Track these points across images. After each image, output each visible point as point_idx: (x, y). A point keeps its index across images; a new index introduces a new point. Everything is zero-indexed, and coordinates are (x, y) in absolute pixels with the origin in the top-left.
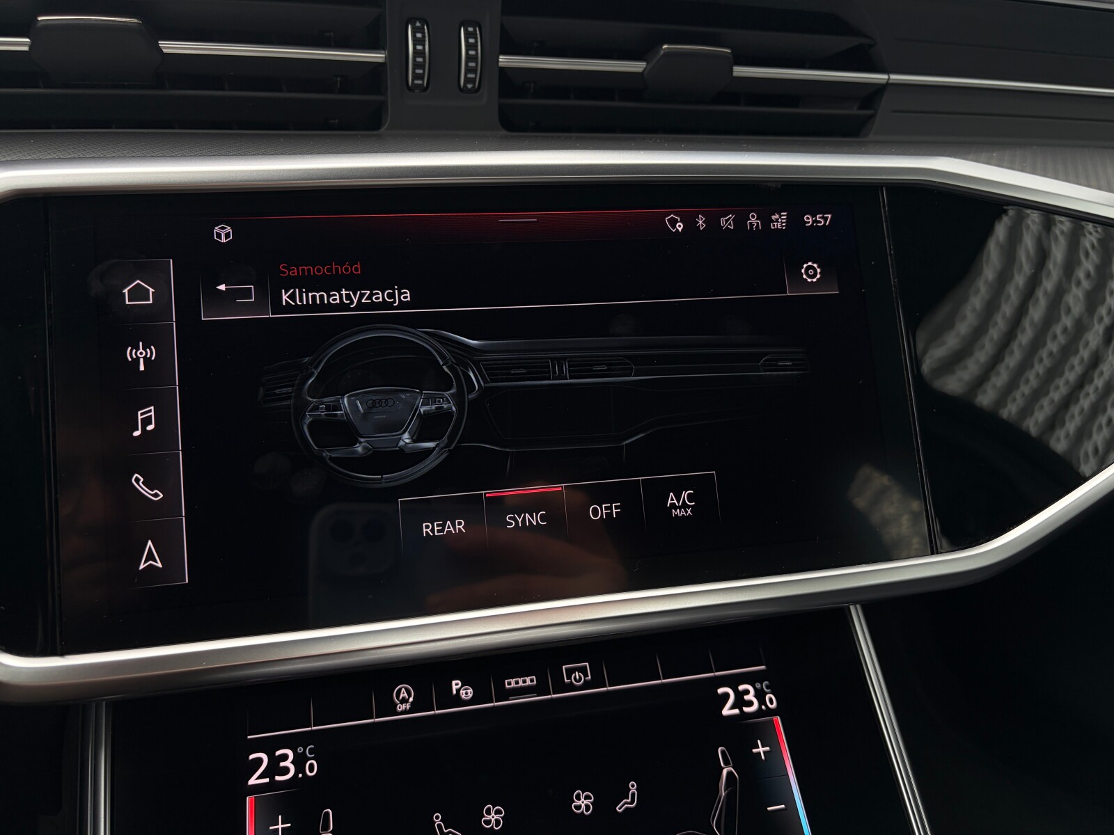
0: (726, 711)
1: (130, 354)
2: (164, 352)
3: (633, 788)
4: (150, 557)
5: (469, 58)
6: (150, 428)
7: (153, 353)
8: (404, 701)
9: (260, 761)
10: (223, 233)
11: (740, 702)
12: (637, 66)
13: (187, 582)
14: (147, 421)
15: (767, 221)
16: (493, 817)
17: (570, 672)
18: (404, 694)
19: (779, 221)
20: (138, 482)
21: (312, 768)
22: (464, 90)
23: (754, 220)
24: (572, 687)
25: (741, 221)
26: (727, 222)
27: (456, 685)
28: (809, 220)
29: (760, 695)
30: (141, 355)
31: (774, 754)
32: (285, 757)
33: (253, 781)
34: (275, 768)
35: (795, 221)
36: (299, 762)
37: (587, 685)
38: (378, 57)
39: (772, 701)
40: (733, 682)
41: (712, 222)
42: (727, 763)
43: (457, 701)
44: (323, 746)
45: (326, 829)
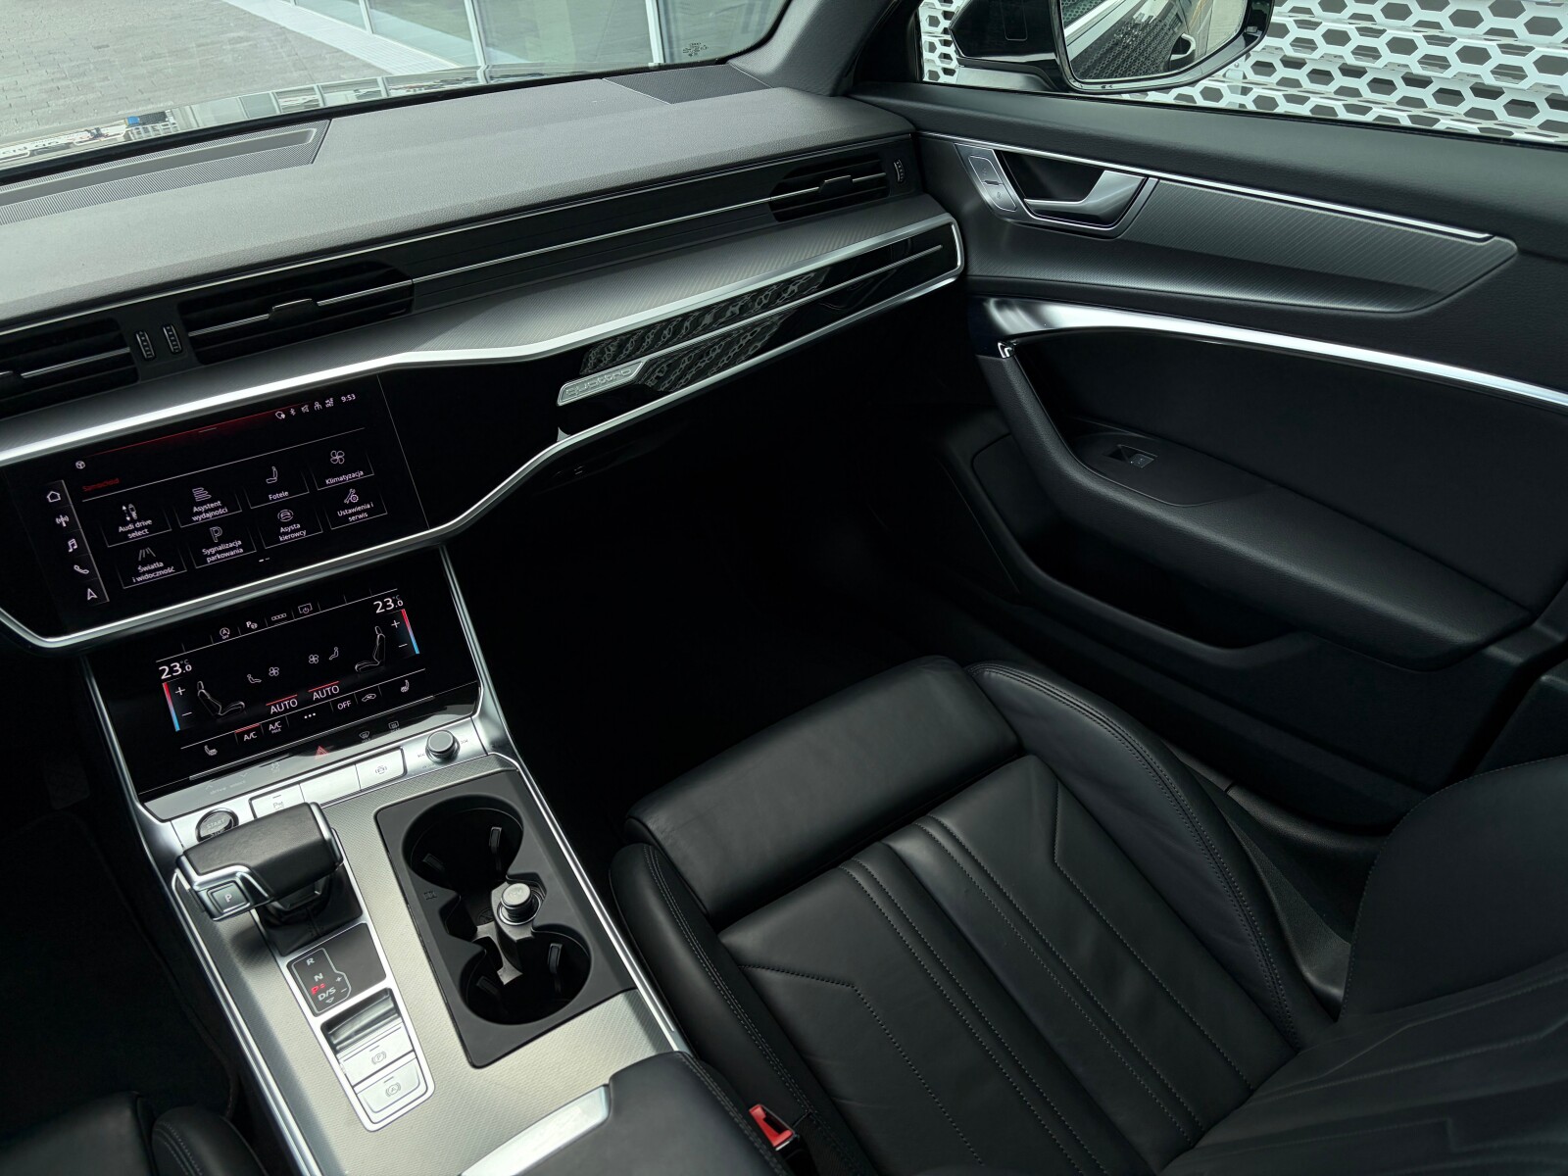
0: (378, 611)
1: (58, 521)
2: (71, 516)
3: (336, 649)
4: (91, 595)
5: (170, 336)
6: (76, 547)
7: (67, 519)
8: (226, 634)
9: (165, 670)
10: (80, 465)
11: (385, 606)
12: (266, 316)
13: (108, 600)
14: (73, 545)
15: (323, 404)
16: (274, 672)
17: (302, 609)
18: (225, 632)
19: (330, 403)
20: (77, 568)
21: (189, 668)
22: (174, 353)
23: (317, 405)
24: (303, 615)
25: (311, 407)
26: (305, 409)
27: (248, 624)
28: (344, 399)
29: (395, 602)
30: (62, 520)
31: (402, 625)
32: (176, 666)
33: (163, 677)
34: (172, 670)
35: (337, 401)
36: (183, 667)
37: (310, 612)
38: (127, 350)
39: (400, 603)
40: (381, 598)
41: (298, 410)
42: (379, 632)
43: (250, 630)
44: (191, 659)
45: (200, 688)
